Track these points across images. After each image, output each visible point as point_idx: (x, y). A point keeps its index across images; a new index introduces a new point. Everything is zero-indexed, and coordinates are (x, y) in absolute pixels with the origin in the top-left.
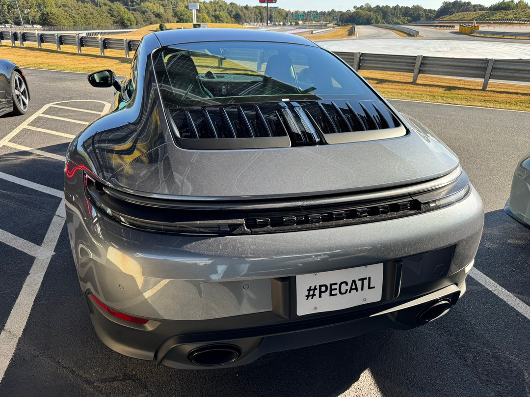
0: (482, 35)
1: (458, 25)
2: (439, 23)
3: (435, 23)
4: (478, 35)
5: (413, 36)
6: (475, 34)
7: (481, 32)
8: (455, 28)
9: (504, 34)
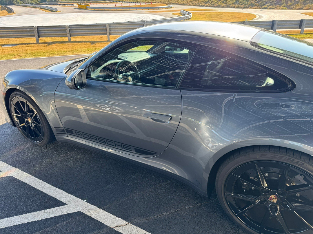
0: (93, 9)
1: (76, 4)
2: (60, 3)
3: (58, 3)
4: (90, 9)
5: (54, 11)
6: (89, 9)
7: (92, 8)
8: (75, 6)
9: (104, 8)
